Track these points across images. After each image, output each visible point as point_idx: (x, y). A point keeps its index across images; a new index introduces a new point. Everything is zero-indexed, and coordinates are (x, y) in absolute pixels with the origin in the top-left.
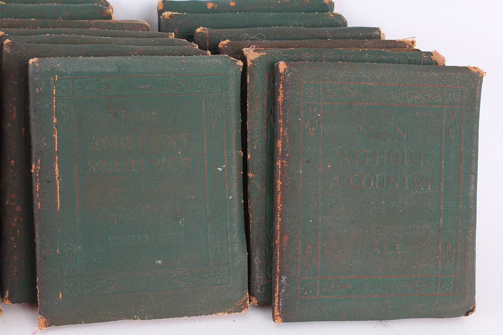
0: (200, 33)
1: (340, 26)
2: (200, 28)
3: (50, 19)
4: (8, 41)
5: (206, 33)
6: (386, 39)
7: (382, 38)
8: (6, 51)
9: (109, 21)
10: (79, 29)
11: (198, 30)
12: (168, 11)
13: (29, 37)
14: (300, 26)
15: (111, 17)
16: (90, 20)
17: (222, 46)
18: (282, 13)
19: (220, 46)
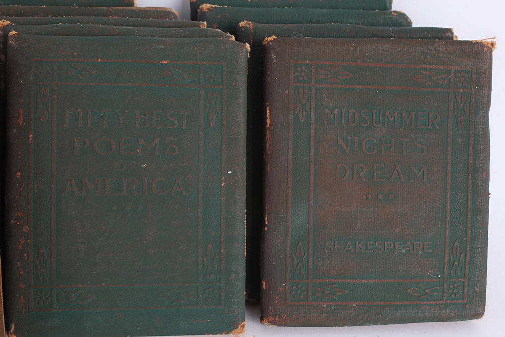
0: (243, 27)
1: (404, 26)
2: (243, 21)
3: (64, 6)
4: (13, 32)
5: (250, 28)
6: (459, 40)
7: (455, 39)
8: (11, 44)
9: (130, 8)
10: (96, 17)
11: (242, 24)
12: (206, 3)
13: (39, 26)
14: (358, 24)
15: (134, 4)
16: (109, 7)
17: (266, 43)
18: (337, 10)
19: (265, 43)
